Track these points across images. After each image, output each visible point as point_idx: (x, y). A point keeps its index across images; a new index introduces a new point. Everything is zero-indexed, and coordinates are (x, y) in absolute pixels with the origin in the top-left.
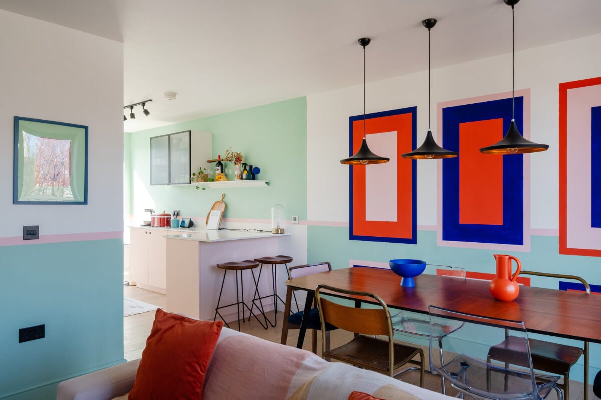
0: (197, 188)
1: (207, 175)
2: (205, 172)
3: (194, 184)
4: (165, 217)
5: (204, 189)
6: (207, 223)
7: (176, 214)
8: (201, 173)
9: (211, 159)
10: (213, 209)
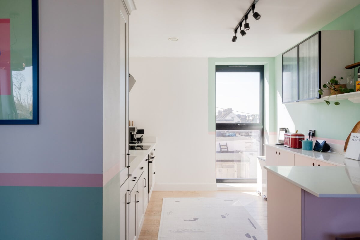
0: (328, 102)
1: (345, 86)
2: (341, 82)
3: (325, 98)
4: (297, 137)
5: (337, 104)
6: (345, 149)
7: (311, 134)
8: (334, 82)
9: (351, 63)
10: (354, 130)
